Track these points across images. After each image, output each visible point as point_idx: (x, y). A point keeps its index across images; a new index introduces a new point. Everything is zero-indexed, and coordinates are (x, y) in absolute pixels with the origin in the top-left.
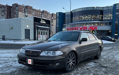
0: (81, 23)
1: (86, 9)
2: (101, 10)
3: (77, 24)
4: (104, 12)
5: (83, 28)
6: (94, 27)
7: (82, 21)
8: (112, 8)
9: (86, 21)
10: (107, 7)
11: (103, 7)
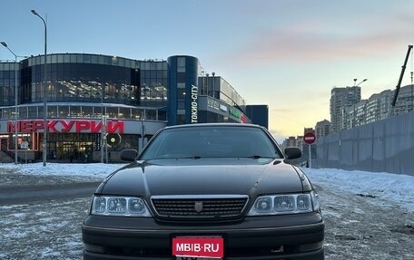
0: (67, 107)
1: (80, 61)
2: (133, 70)
3: (51, 109)
4: (142, 76)
5: (75, 125)
6: (114, 123)
7: (70, 100)
8: (166, 68)
9: (84, 100)
10: (150, 62)
11: (140, 62)
